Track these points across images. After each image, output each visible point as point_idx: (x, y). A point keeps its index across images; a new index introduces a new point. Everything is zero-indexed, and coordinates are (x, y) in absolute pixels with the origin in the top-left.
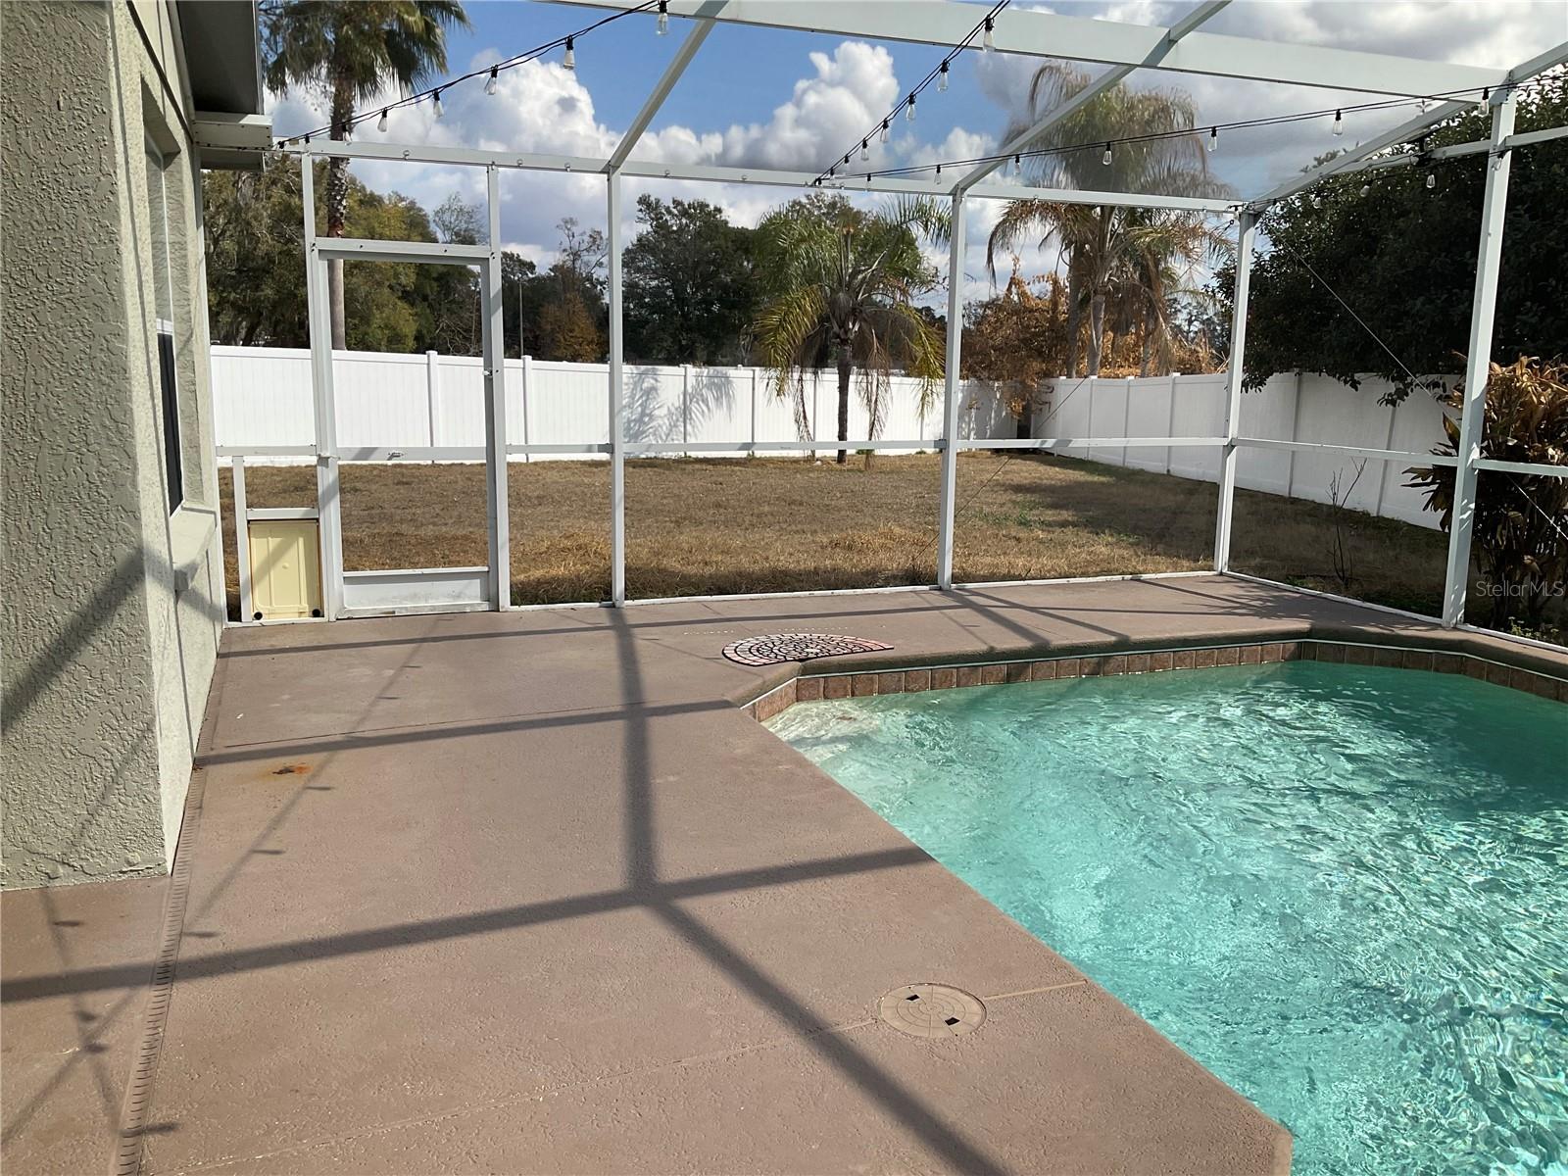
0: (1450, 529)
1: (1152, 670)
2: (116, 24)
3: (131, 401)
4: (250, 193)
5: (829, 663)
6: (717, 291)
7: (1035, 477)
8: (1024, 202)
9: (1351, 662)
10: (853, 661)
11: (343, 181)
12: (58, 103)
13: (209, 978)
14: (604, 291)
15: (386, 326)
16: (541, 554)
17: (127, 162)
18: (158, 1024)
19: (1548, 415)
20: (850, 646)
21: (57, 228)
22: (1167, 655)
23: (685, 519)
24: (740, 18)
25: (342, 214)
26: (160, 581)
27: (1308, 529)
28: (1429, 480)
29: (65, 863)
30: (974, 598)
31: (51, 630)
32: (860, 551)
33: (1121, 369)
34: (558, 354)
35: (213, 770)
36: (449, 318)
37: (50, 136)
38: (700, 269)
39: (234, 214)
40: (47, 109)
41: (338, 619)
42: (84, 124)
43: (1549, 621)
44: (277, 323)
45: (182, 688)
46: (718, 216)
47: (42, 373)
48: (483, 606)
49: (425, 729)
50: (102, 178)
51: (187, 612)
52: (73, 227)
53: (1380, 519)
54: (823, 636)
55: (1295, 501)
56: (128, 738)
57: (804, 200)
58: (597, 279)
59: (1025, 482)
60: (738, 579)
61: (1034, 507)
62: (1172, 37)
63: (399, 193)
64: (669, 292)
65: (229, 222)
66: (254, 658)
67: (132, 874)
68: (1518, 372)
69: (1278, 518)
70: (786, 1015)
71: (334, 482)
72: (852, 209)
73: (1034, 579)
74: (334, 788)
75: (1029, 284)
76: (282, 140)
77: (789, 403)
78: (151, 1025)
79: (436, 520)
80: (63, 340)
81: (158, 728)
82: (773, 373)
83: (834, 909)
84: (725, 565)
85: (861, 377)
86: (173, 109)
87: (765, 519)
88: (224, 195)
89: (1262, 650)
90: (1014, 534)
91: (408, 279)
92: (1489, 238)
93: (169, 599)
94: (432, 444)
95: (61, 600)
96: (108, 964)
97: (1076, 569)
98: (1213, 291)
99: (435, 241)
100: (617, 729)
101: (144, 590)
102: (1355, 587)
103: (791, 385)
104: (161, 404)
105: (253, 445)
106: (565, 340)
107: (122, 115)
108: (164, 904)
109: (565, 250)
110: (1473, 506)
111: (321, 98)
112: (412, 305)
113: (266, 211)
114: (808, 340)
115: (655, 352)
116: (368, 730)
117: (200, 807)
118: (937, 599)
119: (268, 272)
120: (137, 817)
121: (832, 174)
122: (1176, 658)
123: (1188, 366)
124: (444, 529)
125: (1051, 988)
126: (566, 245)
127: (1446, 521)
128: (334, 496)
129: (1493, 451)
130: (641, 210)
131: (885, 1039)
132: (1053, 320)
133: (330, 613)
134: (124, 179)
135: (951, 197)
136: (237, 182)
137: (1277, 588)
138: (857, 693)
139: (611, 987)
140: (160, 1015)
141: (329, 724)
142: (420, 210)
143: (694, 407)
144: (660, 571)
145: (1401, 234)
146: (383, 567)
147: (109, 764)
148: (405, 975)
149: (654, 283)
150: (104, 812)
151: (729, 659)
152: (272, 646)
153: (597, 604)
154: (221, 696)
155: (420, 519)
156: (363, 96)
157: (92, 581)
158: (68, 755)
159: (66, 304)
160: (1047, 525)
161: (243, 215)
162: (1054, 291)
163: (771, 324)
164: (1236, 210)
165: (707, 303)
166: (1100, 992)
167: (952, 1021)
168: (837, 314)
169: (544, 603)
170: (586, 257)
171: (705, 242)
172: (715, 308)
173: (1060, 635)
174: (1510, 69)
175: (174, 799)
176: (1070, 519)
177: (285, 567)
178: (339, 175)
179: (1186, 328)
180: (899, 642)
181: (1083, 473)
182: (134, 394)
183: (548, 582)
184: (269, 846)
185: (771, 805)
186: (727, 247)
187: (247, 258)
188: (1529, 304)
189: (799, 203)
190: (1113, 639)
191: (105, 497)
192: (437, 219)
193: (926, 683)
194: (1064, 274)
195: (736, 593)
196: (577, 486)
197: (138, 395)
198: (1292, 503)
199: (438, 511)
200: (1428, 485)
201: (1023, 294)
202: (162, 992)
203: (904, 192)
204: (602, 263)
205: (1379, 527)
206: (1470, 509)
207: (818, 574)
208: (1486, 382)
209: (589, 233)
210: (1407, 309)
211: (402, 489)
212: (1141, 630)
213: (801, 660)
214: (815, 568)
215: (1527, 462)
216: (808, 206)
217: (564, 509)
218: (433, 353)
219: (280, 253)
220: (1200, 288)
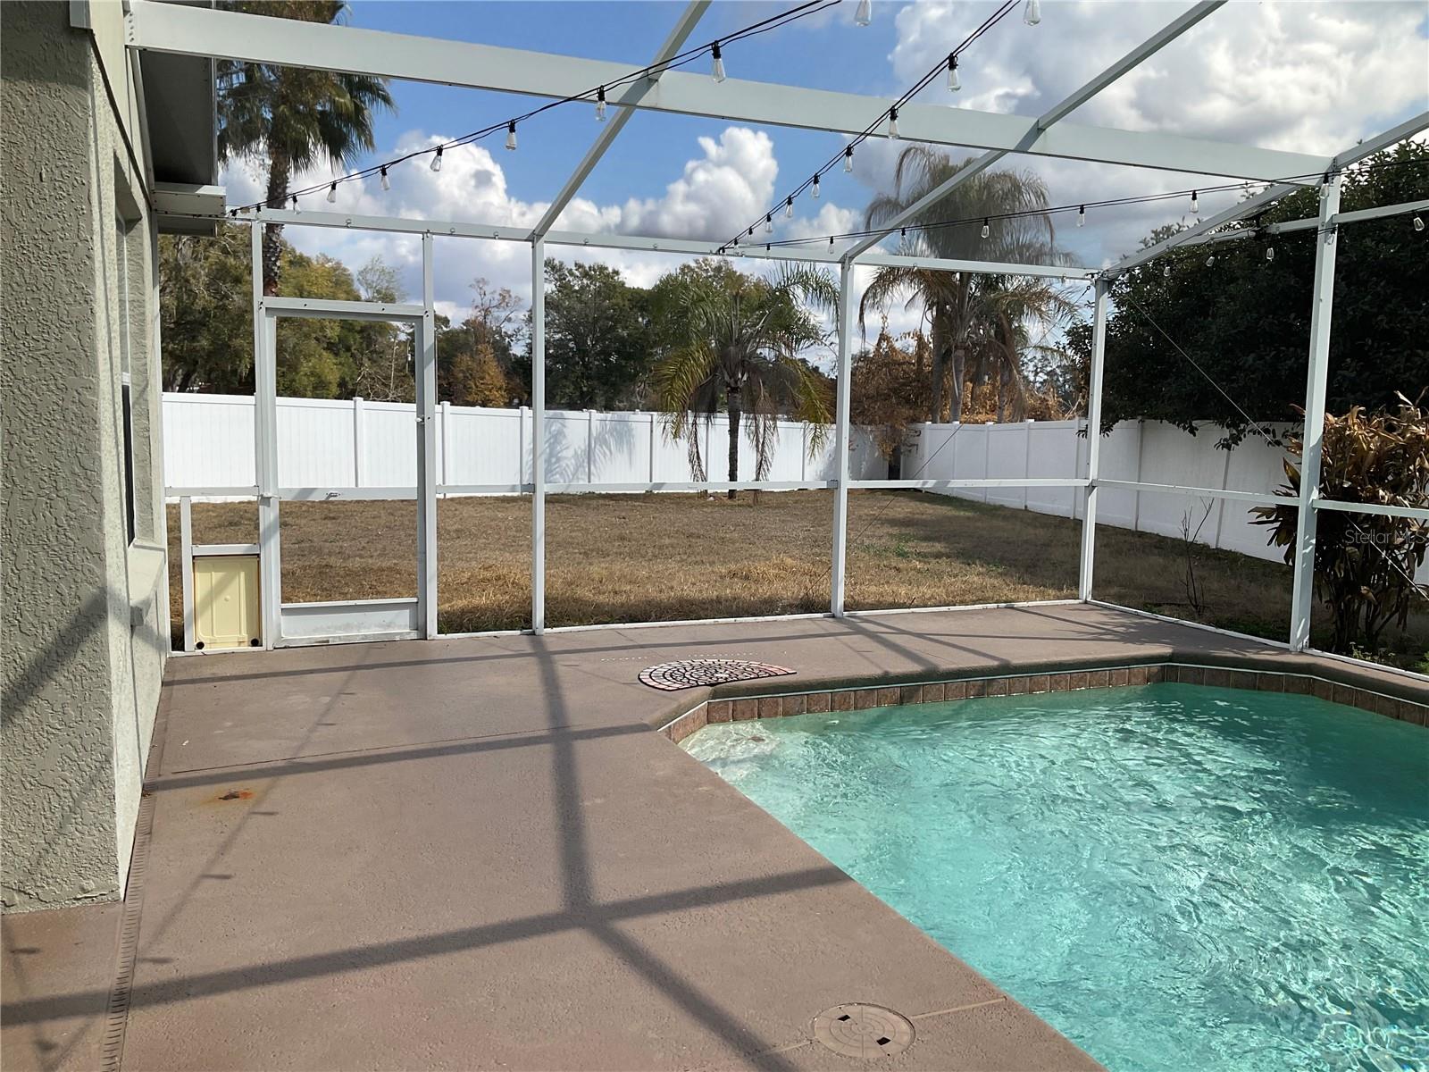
0: (1294, 562)
1: (1031, 691)
2: (96, 104)
3: (99, 449)
4: (189, 253)
5: (738, 687)
6: (615, 344)
7: (908, 512)
8: (892, 269)
9: (1209, 684)
10: (759, 685)
11: (277, 244)
12: (41, 174)
13: (164, 1005)
14: (512, 343)
15: (312, 374)
16: (462, 584)
17: (102, 229)
18: (115, 1053)
19: (1378, 460)
20: (756, 671)
21: (35, 289)
22: (1044, 677)
23: (593, 550)
24: (659, 106)
25: (276, 274)
26: (119, 617)
27: (1157, 560)
28: (1273, 518)
29: (20, 891)
30: (864, 625)
31: (16, 666)
32: (757, 581)
33: (980, 415)
34: (469, 399)
35: (162, 796)
36: (370, 368)
37: (32, 204)
38: (599, 324)
39: (174, 273)
40: (30, 180)
41: (275, 648)
42: (64, 194)
43: (1385, 645)
44: (211, 370)
45: (135, 719)
46: (616, 278)
47: (16, 423)
48: (412, 634)
49: (363, 754)
50: (79, 244)
51: (139, 644)
52: (51, 288)
53: (1219, 550)
54: (730, 662)
55: (1142, 534)
56: (87, 769)
57: (693, 265)
58: (505, 333)
59: (898, 516)
60: (648, 608)
61: (909, 540)
62: (1040, 125)
63: (326, 254)
64: (571, 345)
65: (169, 280)
66: (198, 685)
67: (86, 901)
68: (1350, 422)
69: (1129, 550)
70: (725, 1037)
71: (275, 520)
72: (736, 272)
73: (917, 607)
74: (277, 813)
75: (897, 340)
76: (234, 208)
77: (684, 444)
78: (108, 1054)
79: (362, 552)
80: (37, 393)
81: (115, 759)
82: (669, 417)
83: (761, 929)
84: (633, 594)
85: (750, 421)
86: (137, 180)
87: (666, 551)
88: (165, 256)
89: (1129, 673)
90: (894, 564)
91: (333, 332)
92: (1321, 304)
93: (126, 634)
94: (357, 485)
95: (27, 637)
96: (64, 992)
97: (954, 597)
98: (1064, 348)
99: (358, 299)
100: (545, 753)
101: (106, 627)
102: (1208, 614)
103: (686, 429)
104: (123, 451)
105: (200, 486)
106: (477, 387)
107: (99, 186)
108: (118, 931)
109: (477, 307)
110: (1314, 541)
111: (260, 170)
112: (336, 354)
113: (204, 269)
114: (701, 389)
115: (558, 397)
116: (309, 755)
117: (150, 833)
118: (830, 625)
119: (204, 325)
120: (93, 845)
121: (736, 243)
122: (1053, 681)
123: (1038, 413)
124: (370, 561)
125: (973, 1006)
126: (478, 302)
127: (1290, 555)
128: (275, 532)
129: (1330, 492)
130: (546, 272)
131: (821, 1061)
132: (919, 371)
133: (268, 642)
134: (99, 245)
135: (840, 265)
136: (178, 244)
137: (1138, 615)
138: (763, 714)
139: (555, 1011)
140: (115, 1046)
141: (271, 750)
142: (345, 270)
143: (597, 451)
144: (575, 600)
145: (1232, 298)
146: (315, 597)
147: (67, 794)
148: (354, 1000)
149: (558, 336)
150: (61, 840)
151: (645, 684)
152: (214, 674)
153: (518, 632)
154: (166, 723)
155: (347, 552)
156: (297, 168)
157: (57, 619)
158: (28, 786)
159: (42, 359)
160: (922, 556)
161: (183, 274)
162: (919, 345)
163: (668, 374)
164: (1093, 277)
165: (605, 354)
166: (1020, 1008)
167: (883, 1041)
168: (728, 364)
169: (469, 631)
170: (495, 313)
171: (604, 301)
172: (613, 359)
173: (948, 660)
174: (1334, 156)
175: (127, 826)
176: (943, 550)
177: (226, 600)
178: (274, 239)
179: (1032, 378)
180: (800, 666)
181: (949, 508)
182: (103, 443)
183: (470, 612)
184: (216, 871)
185: (694, 826)
186: (624, 305)
187: (185, 312)
188: (1349, 360)
189: (689, 267)
190: (996, 663)
191: (72, 540)
192: (361, 278)
193: (827, 705)
194: (927, 330)
195: (647, 621)
196: (492, 520)
197: (106, 444)
198: (1139, 537)
199: (363, 544)
200: (1272, 522)
201: (892, 348)
202: (117, 1021)
203: (786, 259)
204: (510, 319)
205: (1220, 559)
206: (1312, 544)
207: (721, 603)
208: (1321, 433)
209: (499, 291)
210: (1240, 364)
211: (329, 524)
212: (1021, 654)
213: (712, 685)
214: (717, 597)
215: (1360, 502)
216: (697, 270)
217: (481, 541)
218: (359, 400)
219: (215, 308)
220: (1052, 345)
